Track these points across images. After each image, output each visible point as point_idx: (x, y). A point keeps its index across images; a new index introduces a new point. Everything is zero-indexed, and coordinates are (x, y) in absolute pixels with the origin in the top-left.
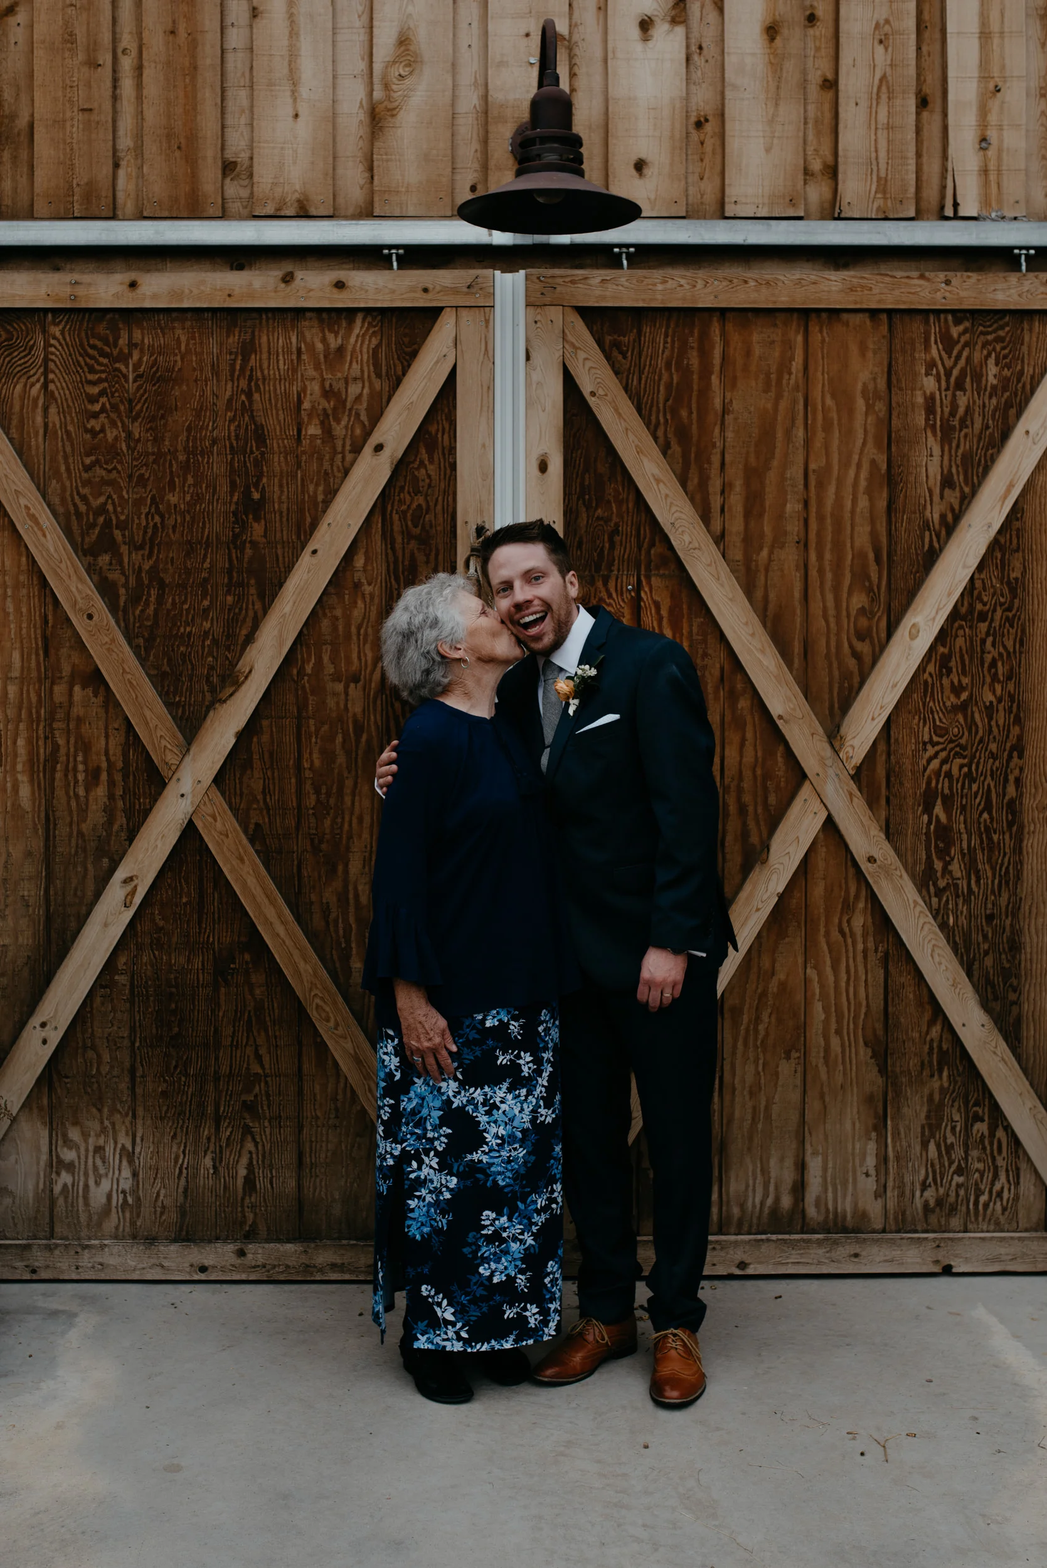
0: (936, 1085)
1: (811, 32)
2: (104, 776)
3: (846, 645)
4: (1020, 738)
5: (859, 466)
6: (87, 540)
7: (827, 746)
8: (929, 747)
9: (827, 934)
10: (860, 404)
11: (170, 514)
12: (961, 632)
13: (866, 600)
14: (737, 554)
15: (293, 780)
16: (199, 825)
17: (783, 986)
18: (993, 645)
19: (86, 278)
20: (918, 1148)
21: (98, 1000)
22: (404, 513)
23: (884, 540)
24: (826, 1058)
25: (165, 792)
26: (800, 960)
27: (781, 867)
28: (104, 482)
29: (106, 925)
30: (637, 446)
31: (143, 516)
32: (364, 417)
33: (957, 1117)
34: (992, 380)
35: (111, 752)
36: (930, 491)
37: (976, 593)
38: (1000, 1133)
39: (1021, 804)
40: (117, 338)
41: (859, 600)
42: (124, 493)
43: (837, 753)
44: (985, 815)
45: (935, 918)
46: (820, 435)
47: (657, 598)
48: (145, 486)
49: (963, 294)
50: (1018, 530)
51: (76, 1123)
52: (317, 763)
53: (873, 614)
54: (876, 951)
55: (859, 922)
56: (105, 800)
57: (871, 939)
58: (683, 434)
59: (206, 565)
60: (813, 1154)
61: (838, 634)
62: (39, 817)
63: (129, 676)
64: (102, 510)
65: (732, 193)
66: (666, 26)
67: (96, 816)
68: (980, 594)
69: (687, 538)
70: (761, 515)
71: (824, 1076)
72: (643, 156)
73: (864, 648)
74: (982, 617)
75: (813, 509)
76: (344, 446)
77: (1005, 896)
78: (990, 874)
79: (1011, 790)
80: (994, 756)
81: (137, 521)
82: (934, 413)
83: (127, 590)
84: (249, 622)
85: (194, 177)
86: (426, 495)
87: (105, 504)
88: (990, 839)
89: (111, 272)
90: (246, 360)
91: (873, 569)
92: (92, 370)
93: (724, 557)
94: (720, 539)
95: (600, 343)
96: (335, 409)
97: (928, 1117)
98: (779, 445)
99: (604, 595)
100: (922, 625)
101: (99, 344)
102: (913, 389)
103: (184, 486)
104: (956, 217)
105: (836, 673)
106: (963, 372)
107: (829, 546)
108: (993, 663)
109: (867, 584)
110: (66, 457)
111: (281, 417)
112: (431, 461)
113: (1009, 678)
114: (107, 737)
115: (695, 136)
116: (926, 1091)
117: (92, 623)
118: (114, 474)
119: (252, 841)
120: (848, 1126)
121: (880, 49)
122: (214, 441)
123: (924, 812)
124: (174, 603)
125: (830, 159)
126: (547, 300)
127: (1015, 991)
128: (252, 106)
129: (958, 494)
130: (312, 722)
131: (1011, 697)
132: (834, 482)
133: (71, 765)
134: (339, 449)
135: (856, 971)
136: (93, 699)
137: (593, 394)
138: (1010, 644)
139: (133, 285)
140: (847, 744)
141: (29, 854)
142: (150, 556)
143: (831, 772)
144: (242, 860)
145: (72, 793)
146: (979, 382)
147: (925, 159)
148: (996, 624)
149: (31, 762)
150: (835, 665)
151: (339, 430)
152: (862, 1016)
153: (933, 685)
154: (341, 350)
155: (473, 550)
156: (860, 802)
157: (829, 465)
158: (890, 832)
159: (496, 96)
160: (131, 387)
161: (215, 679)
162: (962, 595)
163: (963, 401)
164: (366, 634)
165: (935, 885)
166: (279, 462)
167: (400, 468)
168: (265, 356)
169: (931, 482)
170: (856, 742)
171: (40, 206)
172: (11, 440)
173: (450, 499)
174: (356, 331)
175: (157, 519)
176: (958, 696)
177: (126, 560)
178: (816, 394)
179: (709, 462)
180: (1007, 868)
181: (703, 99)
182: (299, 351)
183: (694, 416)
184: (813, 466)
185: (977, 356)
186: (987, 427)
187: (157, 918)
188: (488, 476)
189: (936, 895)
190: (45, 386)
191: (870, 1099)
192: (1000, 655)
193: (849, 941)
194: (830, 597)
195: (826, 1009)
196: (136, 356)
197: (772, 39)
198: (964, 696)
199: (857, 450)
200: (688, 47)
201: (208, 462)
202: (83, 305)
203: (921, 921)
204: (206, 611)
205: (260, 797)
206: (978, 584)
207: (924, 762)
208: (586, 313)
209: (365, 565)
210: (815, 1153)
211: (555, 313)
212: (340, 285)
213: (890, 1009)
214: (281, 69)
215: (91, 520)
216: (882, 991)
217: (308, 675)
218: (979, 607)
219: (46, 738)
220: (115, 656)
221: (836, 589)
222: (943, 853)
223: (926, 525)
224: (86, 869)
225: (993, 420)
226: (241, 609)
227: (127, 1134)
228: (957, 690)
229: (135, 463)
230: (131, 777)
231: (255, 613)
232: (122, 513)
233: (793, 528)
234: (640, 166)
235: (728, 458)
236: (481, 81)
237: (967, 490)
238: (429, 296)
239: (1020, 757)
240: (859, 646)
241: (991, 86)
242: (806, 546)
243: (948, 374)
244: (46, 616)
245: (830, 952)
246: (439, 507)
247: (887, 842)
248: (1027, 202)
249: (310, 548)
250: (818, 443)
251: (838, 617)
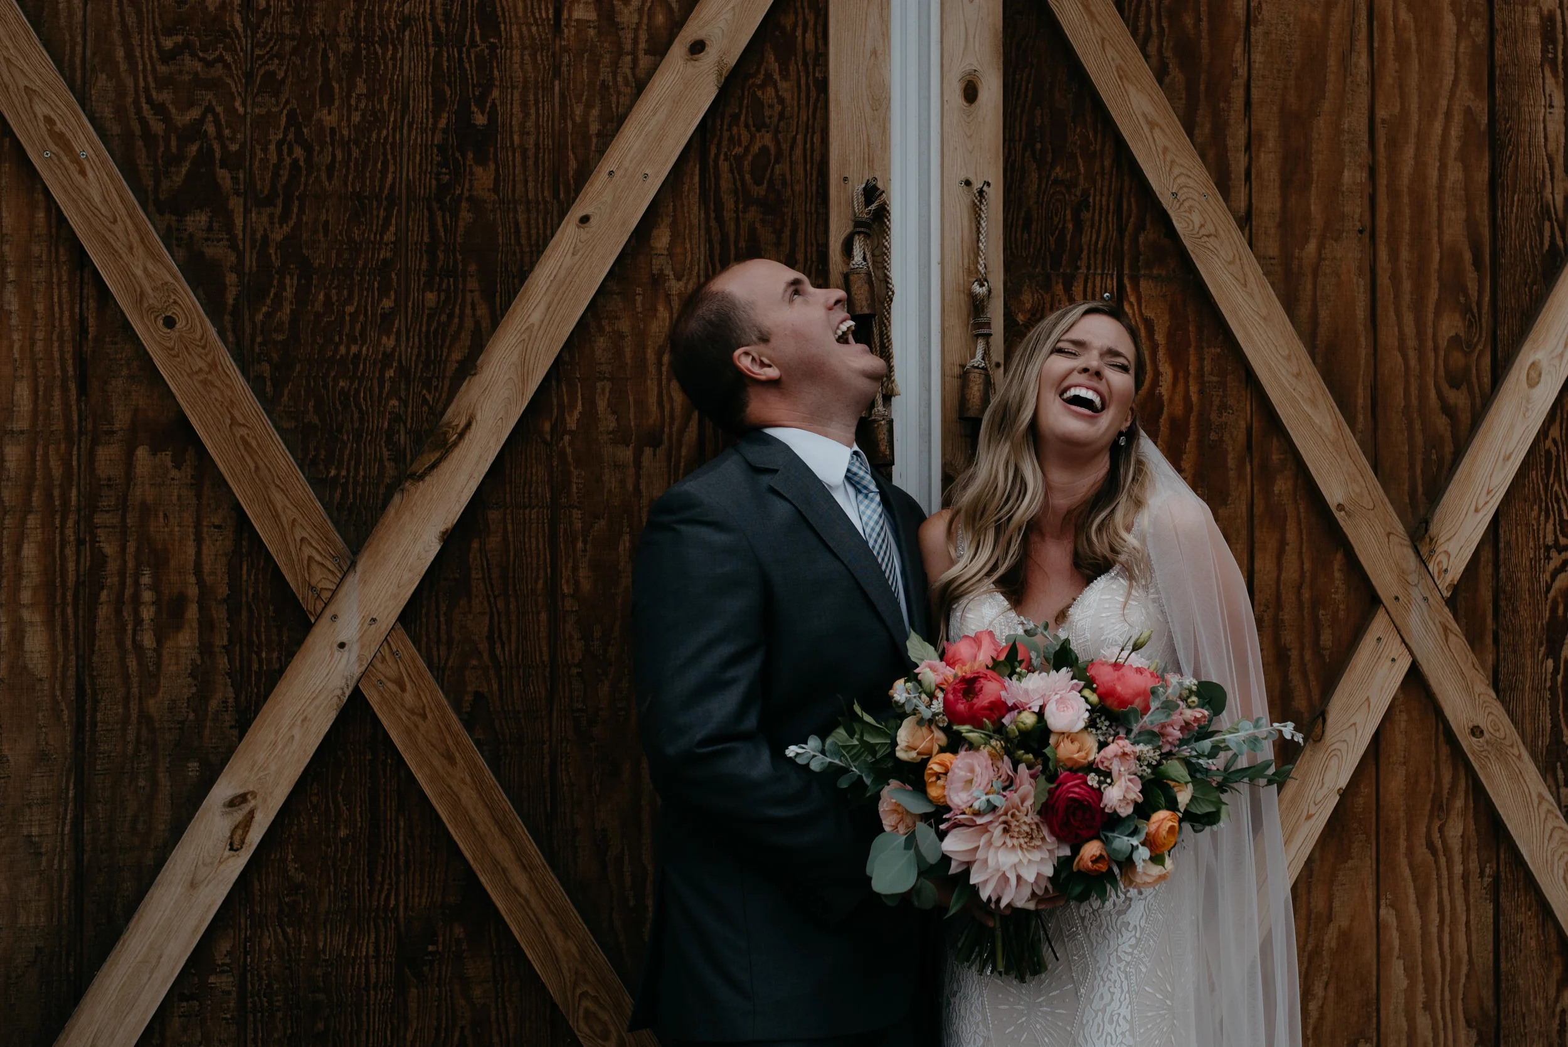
2: (192, 612)
3: (1433, 394)
5: (1448, 115)
6: (165, 184)
7: (1410, 552)
8: (1554, 553)
9: (1410, 852)
10: (1448, 22)
11: (323, 145)
13: (1460, 324)
14: (1272, 249)
15: (543, 616)
16: (373, 697)
17: (1345, 937)
22: (739, 159)
23: (1486, 232)
25: (310, 639)
26: (1370, 894)
27: (1344, 747)
28: (199, 83)
29: (193, 885)
30: (1119, 68)
31: (272, 147)
35: (207, 568)
36: (1551, 160)
41: (1450, 325)
42: (238, 104)
43: (1424, 563)
46: (1392, 65)
47: (1149, 314)
48: (276, 94)
52: (586, 586)
53: (1470, 347)
54: (1482, 875)
55: (1456, 829)
56: (195, 655)
57: (1473, 856)
58: (1187, 52)
59: (389, 236)
61: (1421, 377)
62: (63, 688)
63: (243, 431)
64: (194, 131)
67: (175, 684)
69: (1196, 218)
70: (1305, 187)
73: (1458, 398)
75: (1383, 181)
76: (635, 41)
81: (260, 155)
82: (1554, 42)
83: (240, 277)
84: (466, 339)
86: (777, 131)
87: (202, 120)
91: (1471, 275)
93: (1252, 250)
94: (1245, 221)
98: (1331, 77)
100: (1544, 364)
103: (349, 96)
105: (1419, 439)
107: (1406, 239)
109: (1462, 299)
110: (126, 35)
112: (785, 75)
114: (199, 541)
117: (174, 334)
118: (218, 70)
119: (469, 725)
122: (406, 22)
123: (1547, 655)
124: (328, 303)
130: (577, 514)
132: (1412, 140)
133: (128, 592)
134: (628, 47)
135: (1453, 908)
136: (174, 473)
140: (1439, 550)
141: (42, 757)
142: (285, 217)
143: (1416, 594)
144: (450, 759)
145: (129, 643)
149: (50, 587)
150: (1418, 426)
151: (626, 14)
152: (1463, 980)
153: (1558, 456)
155: (858, 223)
156: (1458, 641)
157: (1404, 112)
158: (1500, 687)
161: (403, 439)
166: (522, 63)
167: (733, 83)
169: (1552, 146)
170: (1452, 547)
173: (817, 139)
175: (298, 152)
177: (239, 222)
178: (1385, 2)
179: (1227, 99)
183: (1204, 24)
184: (1381, 114)
187: (292, 867)
189: (1566, 784)
193: (1442, 861)
194: (1409, 319)
195: (1409, 971)
199: (1445, 91)
201: (394, 58)
203: (1549, 826)
204: (387, 318)
205: (483, 646)
207: (1547, 576)
209: (672, 243)
213: (1503, 966)
215: (174, 150)
216: (1490, 938)
217: (571, 432)
219: (80, 542)
220: (216, 394)
221: (1418, 306)
223: (1545, 212)
224: (155, 783)
226: (451, 316)
229: (258, 52)
230: (244, 614)
231: (477, 323)
232: (233, 139)
233: (1355, 209)
235: (1255, 94)
240: (1451, 396)
242: (1372, 237)
244: (83, 319)
245: (1414, 880)
246: (798, 152)
247: (1498, 704)
249: (576, 212)
250: (1388, 78)
251: (1421, 350)
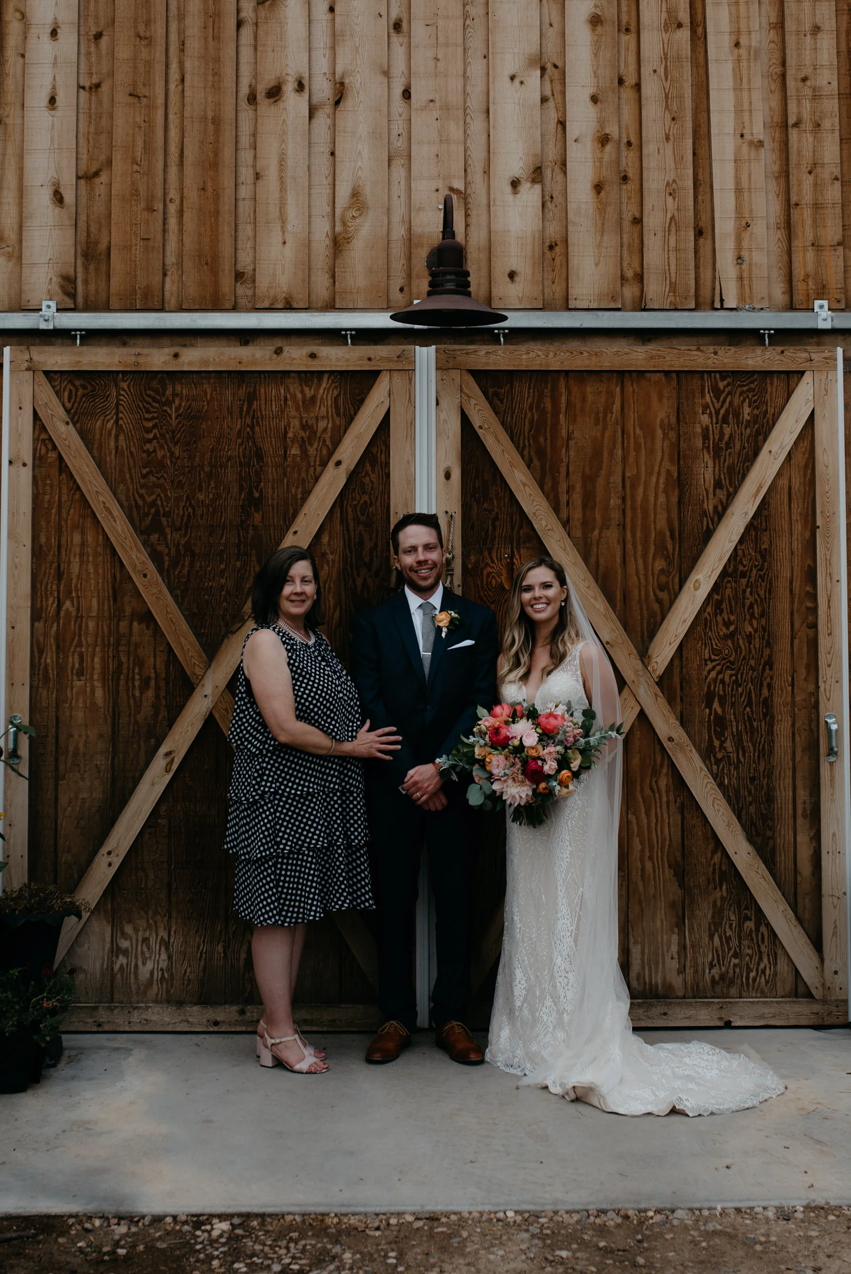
0: (719, 895)
1: (624, 187)
2: (153, 683)
3: (652, 594)
4: (770, 656)
5: (659, 474)
6: (143, 524)
7: (640, 662)
8: (709, 662)
9: (642, 790)
10: (659, 432)
11: (199, 507)
12: (729, 585)
13: (664, 563)
14: (578, 533)
16: (217, 716)
18: (751, 594)
19: (145, 351)
20: (707, 939)
21: (146, 836)
22: (355, 506)
23: (676, 523)
24: (643, 876)
25: (194, 694)
28: (155, 485)
29: (153, 784)
30: (509, 461)
31: (181, 509)
32: (328, 443)
33: (733, 918)
34: (747, 417)
35: (158, 667)
36: (707, 491)
37: (738, 559)
38: (763, 929)
39: (772, 701)
40: (165, 390)
41: (660, 564)
42: (169, 493)
43: (646, 666)
44: (748, 709)
45: (715, 780)
46: (633, 453)
48: (182, 488)
49: (726, 361)
50: (766, 516)
51: (129, 922)
53: (670, 573)
54: (675, 802)
55: (663, 782)
56: (154, 699)
57: (671, 794)
58: (541, 453)
59: (223, 541)
60: (634, 943)
61: (646, 586)
62: (108, 710)
63: (171, 616)
64: (153, 504)
65: (574, 292)
66: (528, 185)
67: (147, 709)
68: (741, 559)
69: (544, 523)
70: (594, 507)
71: (641, 889)
72: (514, 268)
73: (664, 596)
74: (743, 574)
75: (629, 503)
76: (315, 461)
77: (763, 764)
78: (752, 749)
79: (765, 692)
80: (753, 669)
81: (177, 511)
82: (708, 439)
83: (170, 557)
85: (216, 284)
86: (370, 494)
87: (155, 500)
88: (751, 725)
89: (161, 347)
90: (250, 405)
91: (670, 542)
92: (148, 411)
93: (569, 535)
94: (566, 524)
95: (485, 393)
96: (309, 437)
97: (713, 917)
98: (605, 460)
99: (489, 561)
100: (702, 580)
101: (152, 393)
102: (694, 423)
103: (208, 488)
104: (722, 308)
105: (645, 613)
106: (727, 411)
107: (639, 528)
108: (751, 606)
109: (666, 553)
110: (130, 469)
111: (274, 443)
112: (373, 472)
113: (762, 616)
114: (155, 656)
115: (548, 255)
116: (712, 900)
117: (146, 580)
118: (162, 480)
120: (658, 923)
121: (670, 199)
122: (229, 458)
123: (706, 707)
124: (201, 566)
125: (638, 270)
126: (451, 365)
127: (771, 830)
128: (255, 236)
129: (725, 493)
131: (764, 629)
132: (642, 485)
133: (131, 675)
134: (312, 464)
135: (662, 816)
136: (146, 631)
137: (481, 427)
138: (762, 593)
139: (176, 356)
140: (653, 661)
141: (101, 736)
142: (185, 535)
143: (643, 680)
145: (131, 694)
146: (738, 418)
147: (701, 269)
148: (753, 579)
149: (104, 673)
150: (645, 608)
151: (312, 451)
152: (667, 847)
153: (710, 620)
154: (313, 398)
156: (662, 701)
157: (638, 473)
158: (684, 721)
159: (416, 230)
160: (174, 422)
161: (228, 618)
162: (729, 560)
163: (727, 431)
164: (330, 587)
165: (715, 757)
166: (272, 473)
167: (353, 476)
168: (263, 402)
169: (707, 484)
170: (659, 660)
171: (114, 303)
172: (93, 457)
173: (386, 496)
174: (324, 385)
175: (190, 510)
176: (728, 629)
177: (169, 537)
178: (630, 426)
179: (559, 472)
180: (764, 745)
181: (553, 231)
182: (286, 399)
183: (548, 441)
184: (628, 474)
185: (736, 402)
186: (744, 448)
187: (187, 779)
188: (411, 482)
189: (715, 764)
190: (116, 422)
191: (673, 905)
192: (756, 600)
193: (657, 795)
194: (640, 561)
195: (642, 843)
196: (177, 402)
197: (599, 193)
198: (732, 628)
199: (657, 463)
200: (543, 196)
201: (225, 473)
202: (143, 369)
203: (706, 781)
206: (740, 553)
207: (705, 673)
208: (476, 374)
209: (329, 541)
210: (636, 942)
211: (455, 374)
212: (313, 356)
213: (686, 842)
214: (274, 212)
215: (146, 511)
216: (680, 829)
218: (741, 568)
219: (114, 657)
220: (161, 602)
221: (645, 556)
222: (720, 735)
223: (704, 513)
224: (139, 747)
225: (748, 442)
226: (246, 570)
227: (165, 929)
228: (727, 624)
229: (176, 473)
230: (171, 684)
232: (167, 506)
233: (616, 516)
234: (512, 275)
235: (571, 469)
236: (407, 219)
237: (731, 490)
238: (373, 363)
239: (771, 669)
240: (661, 595)
241: (744, 223)
242: (624, 527)
243: (717, 413)
244: (115, 575)
246: (378, 503)
247: (681, 727)
248: (770, 297)
249: (292, 530)
250: (631, 459)
251: (646, 575)
